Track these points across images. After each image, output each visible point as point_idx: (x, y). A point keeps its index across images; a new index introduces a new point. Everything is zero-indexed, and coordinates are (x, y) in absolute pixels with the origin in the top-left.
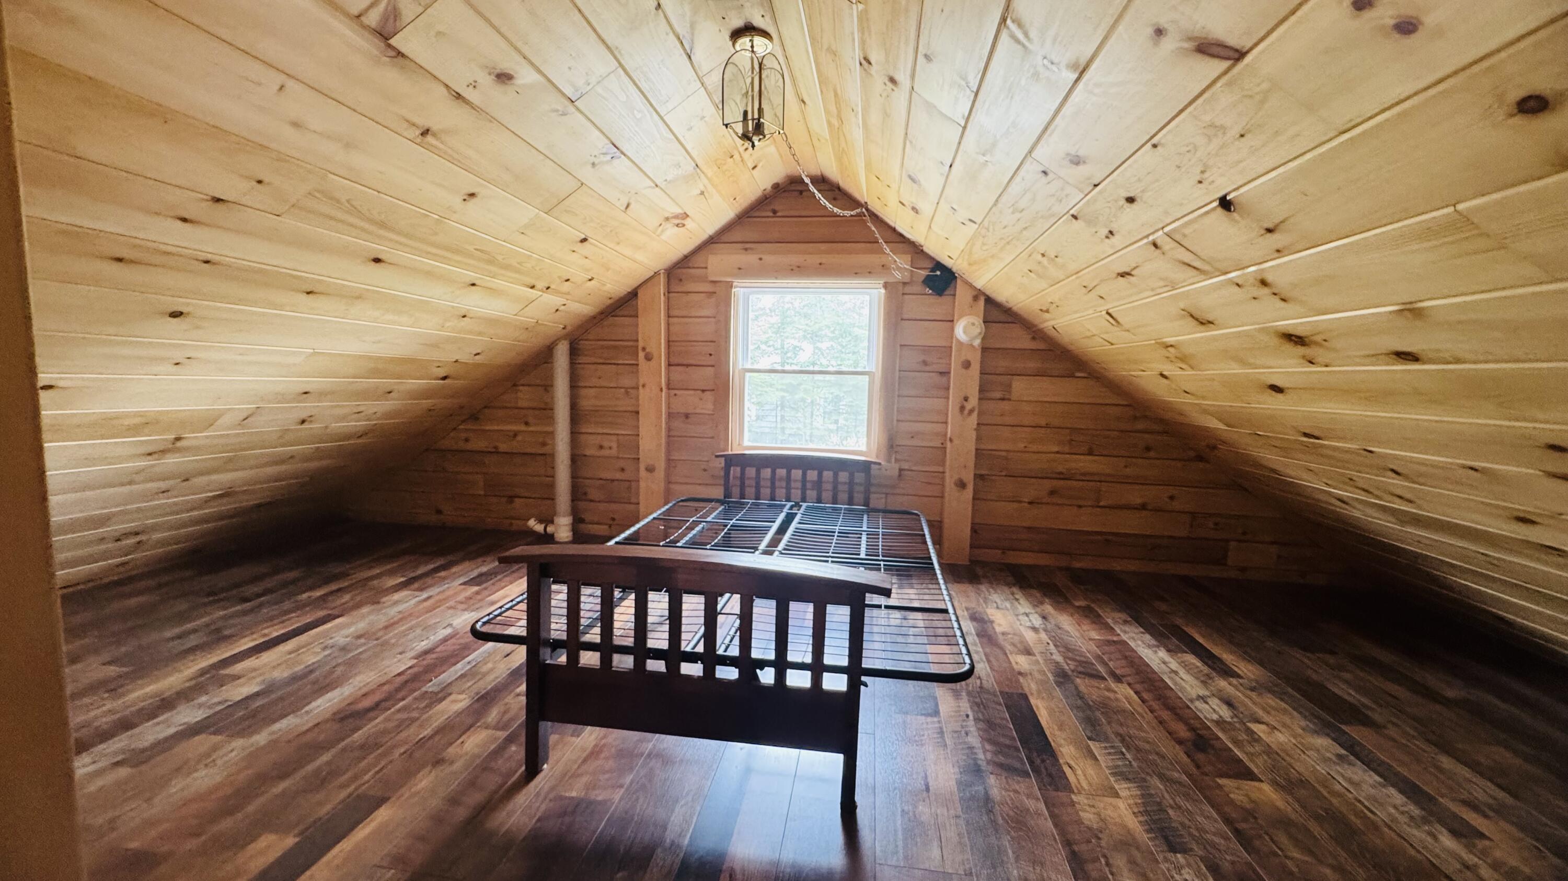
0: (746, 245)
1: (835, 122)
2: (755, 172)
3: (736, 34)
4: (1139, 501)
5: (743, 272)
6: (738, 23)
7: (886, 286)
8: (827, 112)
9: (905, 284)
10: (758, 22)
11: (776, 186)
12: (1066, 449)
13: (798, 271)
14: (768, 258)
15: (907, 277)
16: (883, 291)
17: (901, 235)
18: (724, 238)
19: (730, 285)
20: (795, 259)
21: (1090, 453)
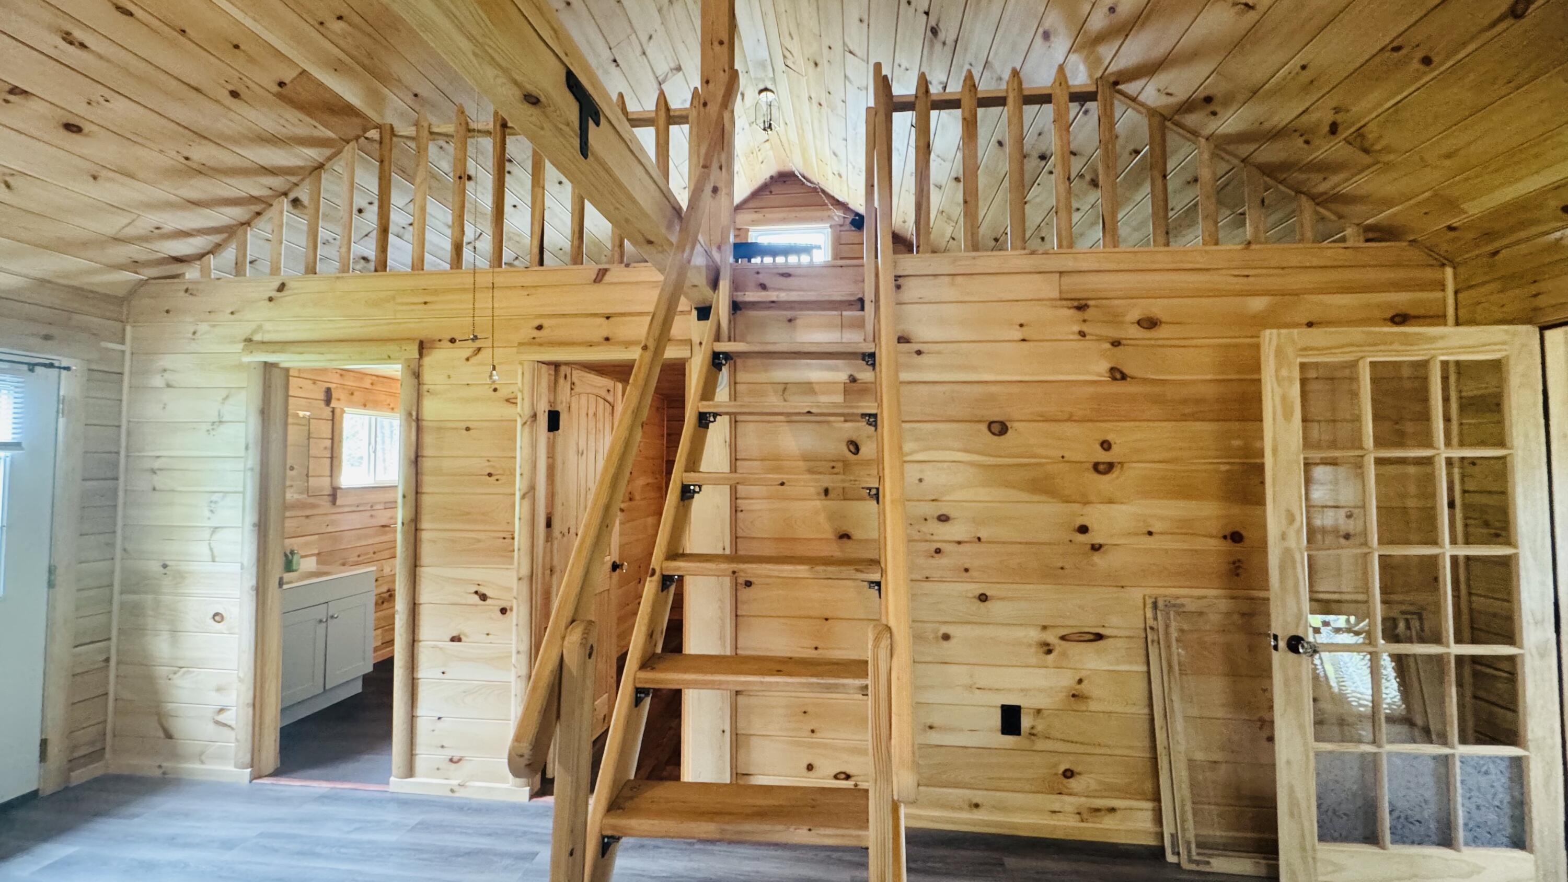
0: (757, 210)
1: (800, 131)
2: (762, 166)
3: (761, 91)
5: (754, 223)
6: (762, 87)
7: (831, 227)
8: (797, 127)
9: (841, 226)
10: (770, 87)
11: (772, 177)
13: (784, 221)
14: (768, 216)
15: (841, 222)
16: (830, 230)
17: (838, 201)
18: (745, 206)
19: (748, 230)
20: (782, 215)
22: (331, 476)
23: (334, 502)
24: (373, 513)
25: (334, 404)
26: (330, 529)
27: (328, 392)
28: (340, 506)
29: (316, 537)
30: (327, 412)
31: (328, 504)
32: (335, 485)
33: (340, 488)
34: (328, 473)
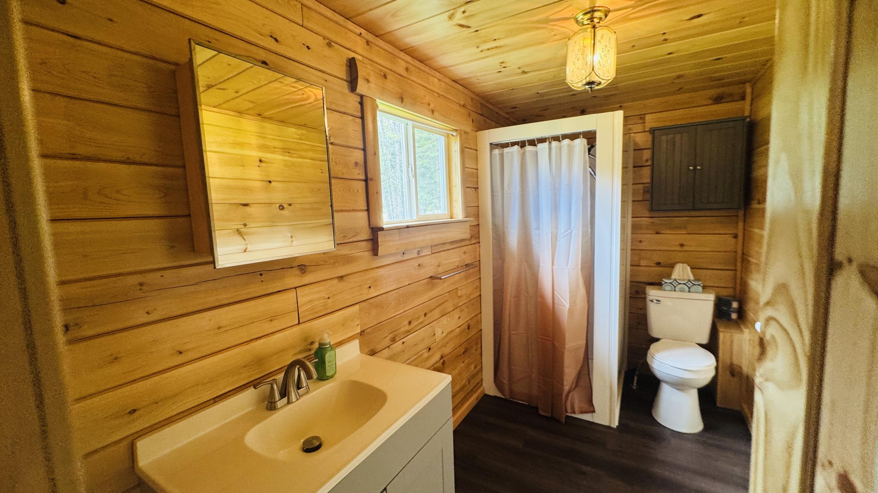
22: (368, 210)
23: (375, 251)
24: (420, 261)
25: (362, 87)
26: (373, 293)
27: (352, 64)
28: (383, 257)
29: (357, 307)
30: (353, 102)
31: (367, 255)
32: (373, 224)
33: (382, 229)
34: (363, 205)
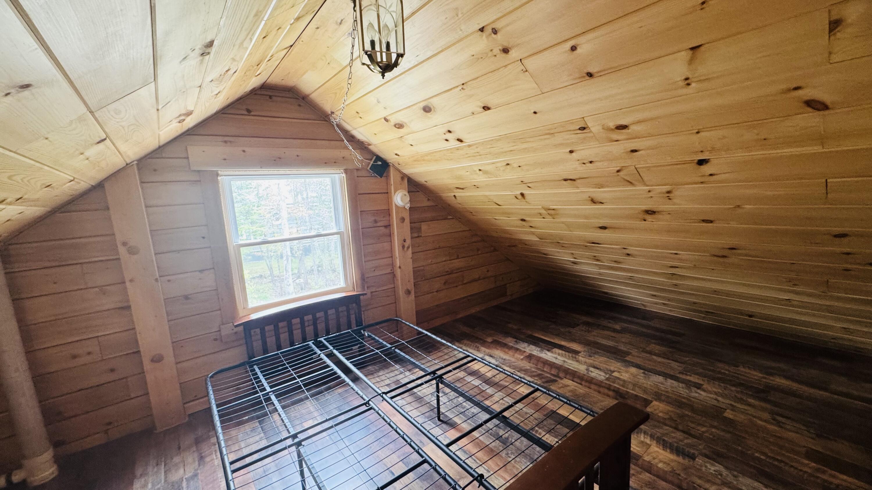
0: (228, 138)
4: (477, 277)
5: (226, 162)
7: (346, 171)
9: (359, 170)
11: (252, 90)
12: (448, 258)
14: (251, 151)
15: (360, 165)
16: (345, 175)
19: (216, 174)
21: (458, 258)
